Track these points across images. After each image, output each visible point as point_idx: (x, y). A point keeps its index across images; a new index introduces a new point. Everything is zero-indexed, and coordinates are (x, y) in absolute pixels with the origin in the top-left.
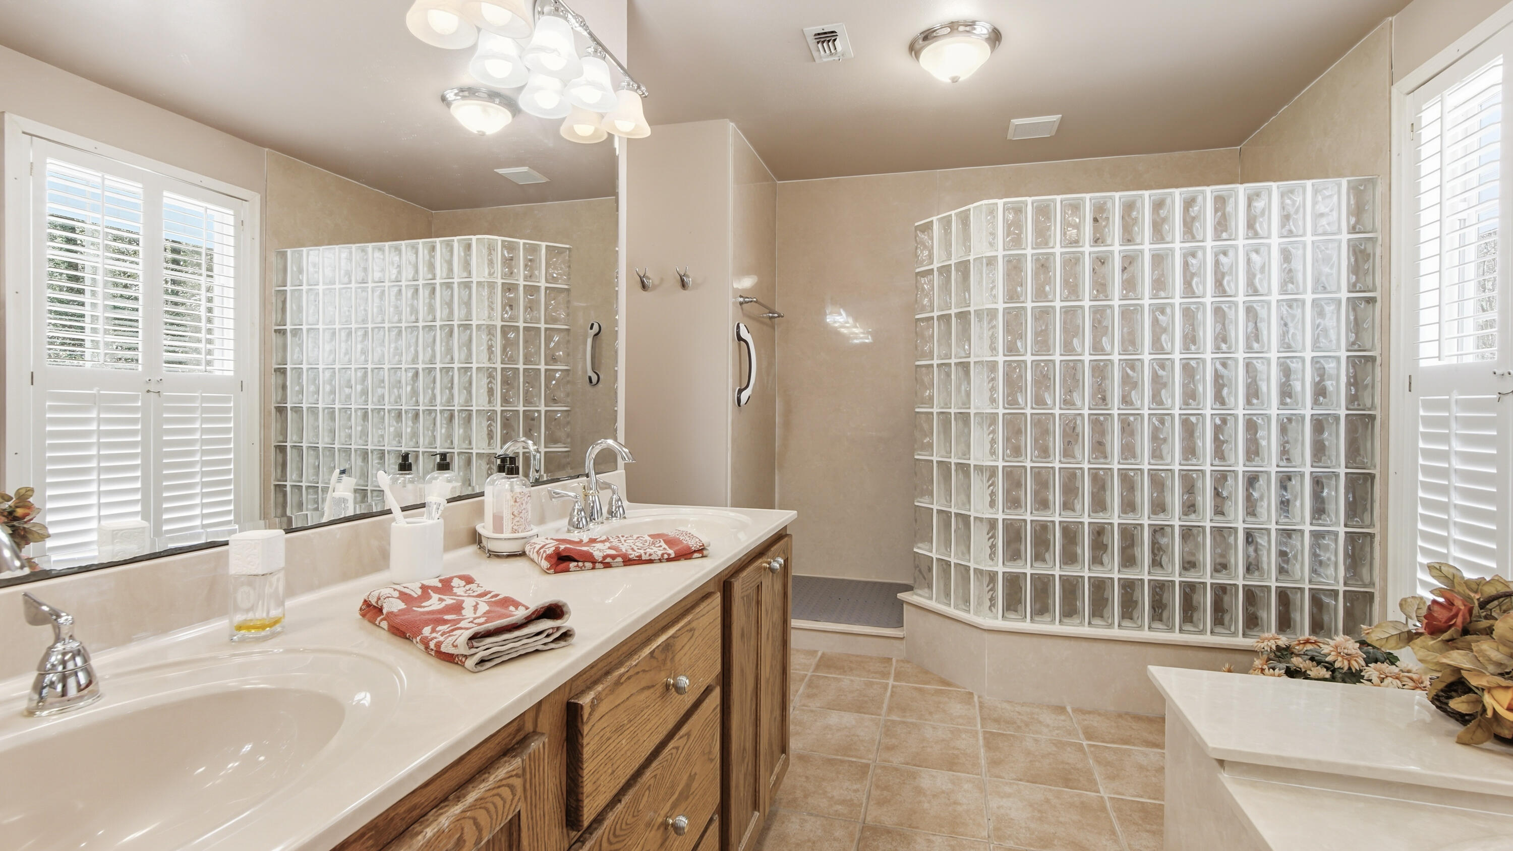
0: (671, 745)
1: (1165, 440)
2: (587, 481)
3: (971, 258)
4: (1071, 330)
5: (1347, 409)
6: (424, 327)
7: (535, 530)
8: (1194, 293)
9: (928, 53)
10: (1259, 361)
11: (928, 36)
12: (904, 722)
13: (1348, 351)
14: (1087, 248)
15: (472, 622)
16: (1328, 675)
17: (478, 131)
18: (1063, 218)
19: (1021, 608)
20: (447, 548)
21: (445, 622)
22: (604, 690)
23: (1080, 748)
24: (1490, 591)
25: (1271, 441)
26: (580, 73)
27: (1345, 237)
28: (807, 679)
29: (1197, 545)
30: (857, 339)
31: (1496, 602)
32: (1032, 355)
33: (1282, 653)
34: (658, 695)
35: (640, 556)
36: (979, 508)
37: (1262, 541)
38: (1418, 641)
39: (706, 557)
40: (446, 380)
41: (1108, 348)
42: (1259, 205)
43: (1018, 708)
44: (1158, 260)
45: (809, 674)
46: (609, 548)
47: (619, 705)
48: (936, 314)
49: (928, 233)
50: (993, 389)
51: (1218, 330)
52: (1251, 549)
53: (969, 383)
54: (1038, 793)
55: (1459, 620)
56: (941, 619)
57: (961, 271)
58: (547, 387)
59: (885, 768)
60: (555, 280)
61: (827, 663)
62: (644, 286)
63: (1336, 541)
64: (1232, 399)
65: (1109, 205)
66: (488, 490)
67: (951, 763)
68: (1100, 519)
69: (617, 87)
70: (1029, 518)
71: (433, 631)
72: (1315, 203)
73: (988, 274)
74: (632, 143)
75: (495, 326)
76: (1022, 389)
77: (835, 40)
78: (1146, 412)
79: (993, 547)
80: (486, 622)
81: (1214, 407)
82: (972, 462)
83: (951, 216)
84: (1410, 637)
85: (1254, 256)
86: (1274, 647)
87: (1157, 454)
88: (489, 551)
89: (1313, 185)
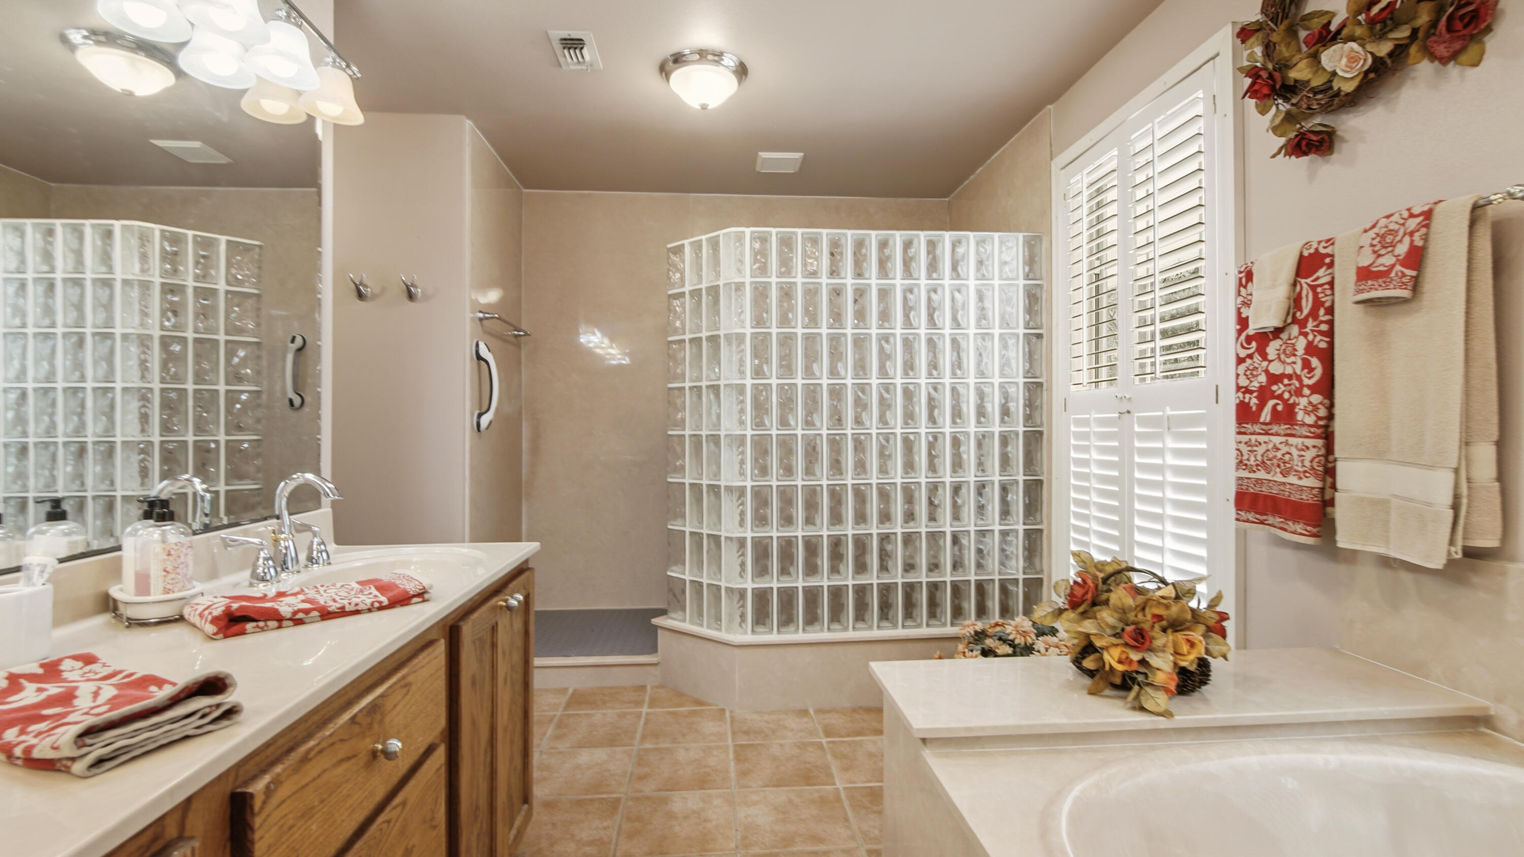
0: (381, 819)
1: (890, 456)
2: (278, 524)
3: (721, 283)
4: (811, 356)
5: (1025, 426)
6: (36, 335)
7: (199, 587)
8: (911, 325)
9: (679, 76)
10: (961, 385)
11: (678, 59)
12: (656, 749)
13: (1025, 377)
14: (824, 280)
15: (87, 713)
16: (1009, 650)
17: (123, 90)
18: (804, 251)
19: (768, 621)
20: (58, 622)
21: (44, 718)
22: (284, 770)
23: (820, 746)
24: (1109, 569)
25: (970, 454)
26: (266, 39)
27: (1022, 282)
28: (556, 720)
29: (915, 549)
30: (614, 359)
31: (1113, 578)
32: (778, 378)
33: (980, 636)
34: (362, 764)
35: (343, 608)
36: (729, 528)
37: (964, 542)
38: (1064, 615)
39: (427, 600)
40: (73, 404)
41: (842, 373)
42: (960, 250)
43: (766, 717)
44: (884, 293)
45: (559, 713)
46: (303, 601)
47: (307, 785)
48: (687, 337)
49: (680, 256)
50: (742, 411)
51: (930, 358)
52: (956, 548)
53: (719, 406)
54: (781, 795)
55: (1089, 596)
56: (694, 640)
57: (712, 296)
58: (228, 411)
59: (637, 799)
60: (239, 283)
61: (579, 699)
62: (360, 296)
63: (1017, 537)
64: (941, 419)
65: (843, 241)
66: (128, 543)
67: (702, 782)
68: (837, 531)
69: (317, 62)
70: (775, 534)
71: (22, 732)
72: (1001, 252)
73: (736, 300)
74: (339, 129)
75: (150, 337)
76: (767, 411)
77: (582, 48)
78: (874, 431)
79: (743, 565)
80: (110, 710)
81: (928, 426)
82: (723, 483)
83: (701, 240)
84: (1060, 612)
85: (957, 294)
86: (973, 633)
87: (883, 470)
88: (129, 619)
89: (999, 237)
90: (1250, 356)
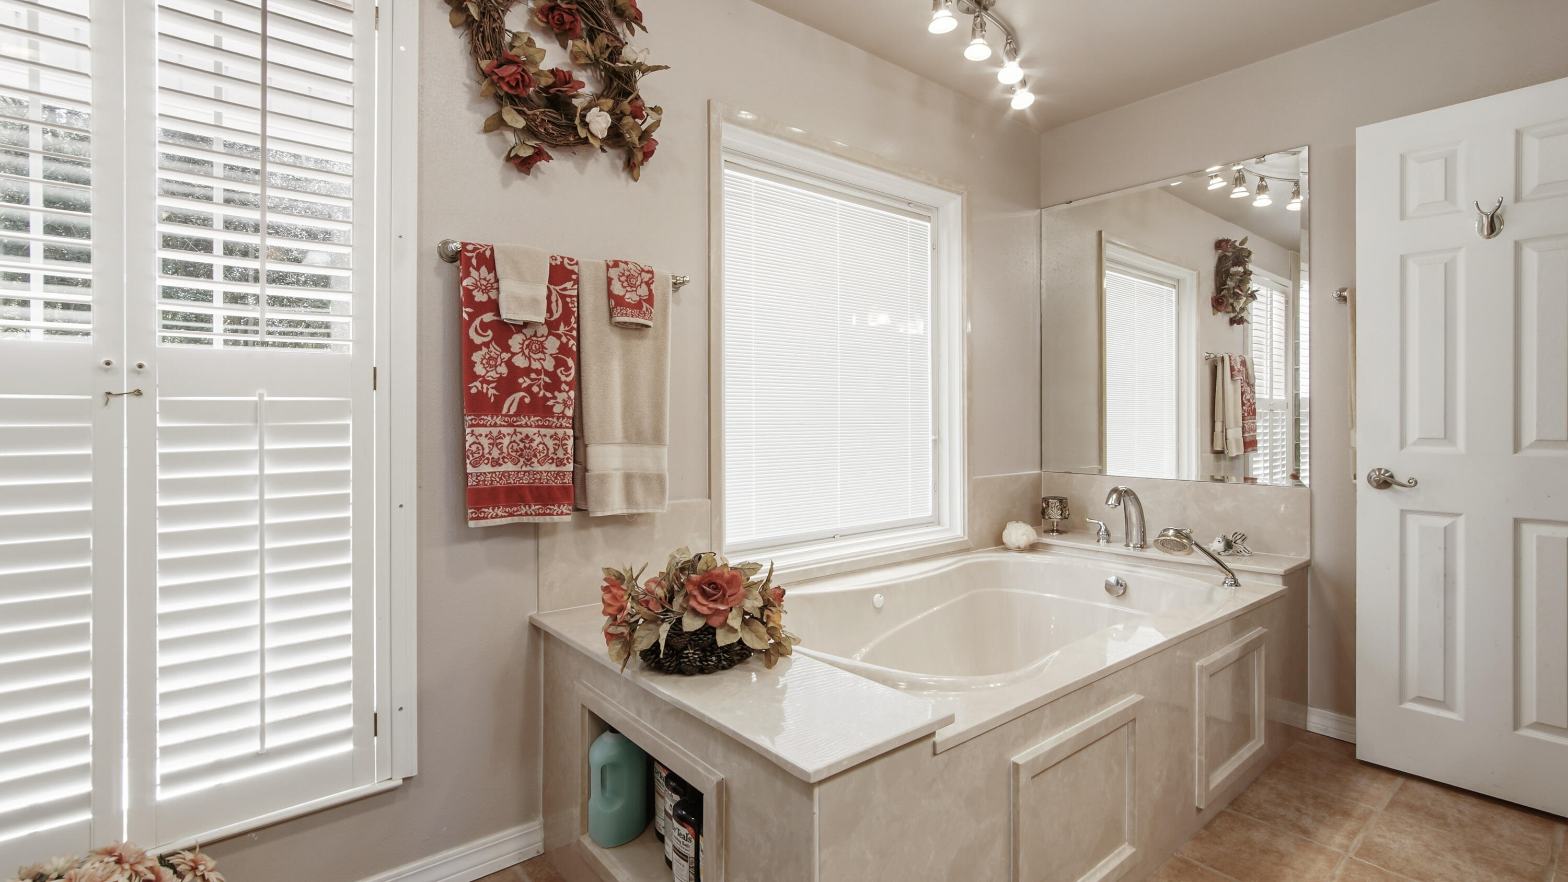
90: (487, 345)
